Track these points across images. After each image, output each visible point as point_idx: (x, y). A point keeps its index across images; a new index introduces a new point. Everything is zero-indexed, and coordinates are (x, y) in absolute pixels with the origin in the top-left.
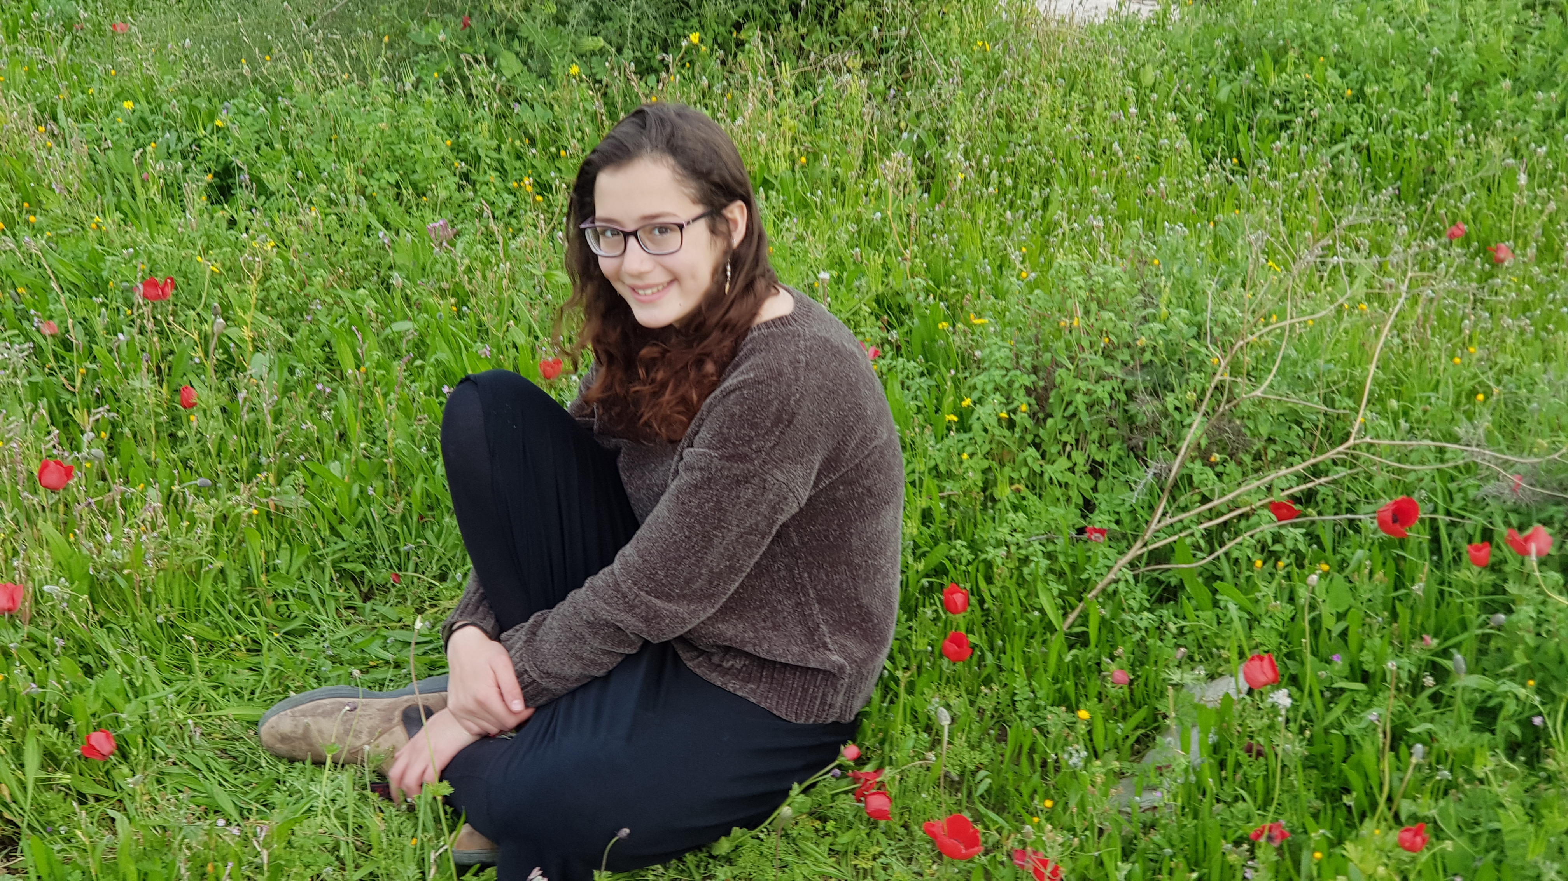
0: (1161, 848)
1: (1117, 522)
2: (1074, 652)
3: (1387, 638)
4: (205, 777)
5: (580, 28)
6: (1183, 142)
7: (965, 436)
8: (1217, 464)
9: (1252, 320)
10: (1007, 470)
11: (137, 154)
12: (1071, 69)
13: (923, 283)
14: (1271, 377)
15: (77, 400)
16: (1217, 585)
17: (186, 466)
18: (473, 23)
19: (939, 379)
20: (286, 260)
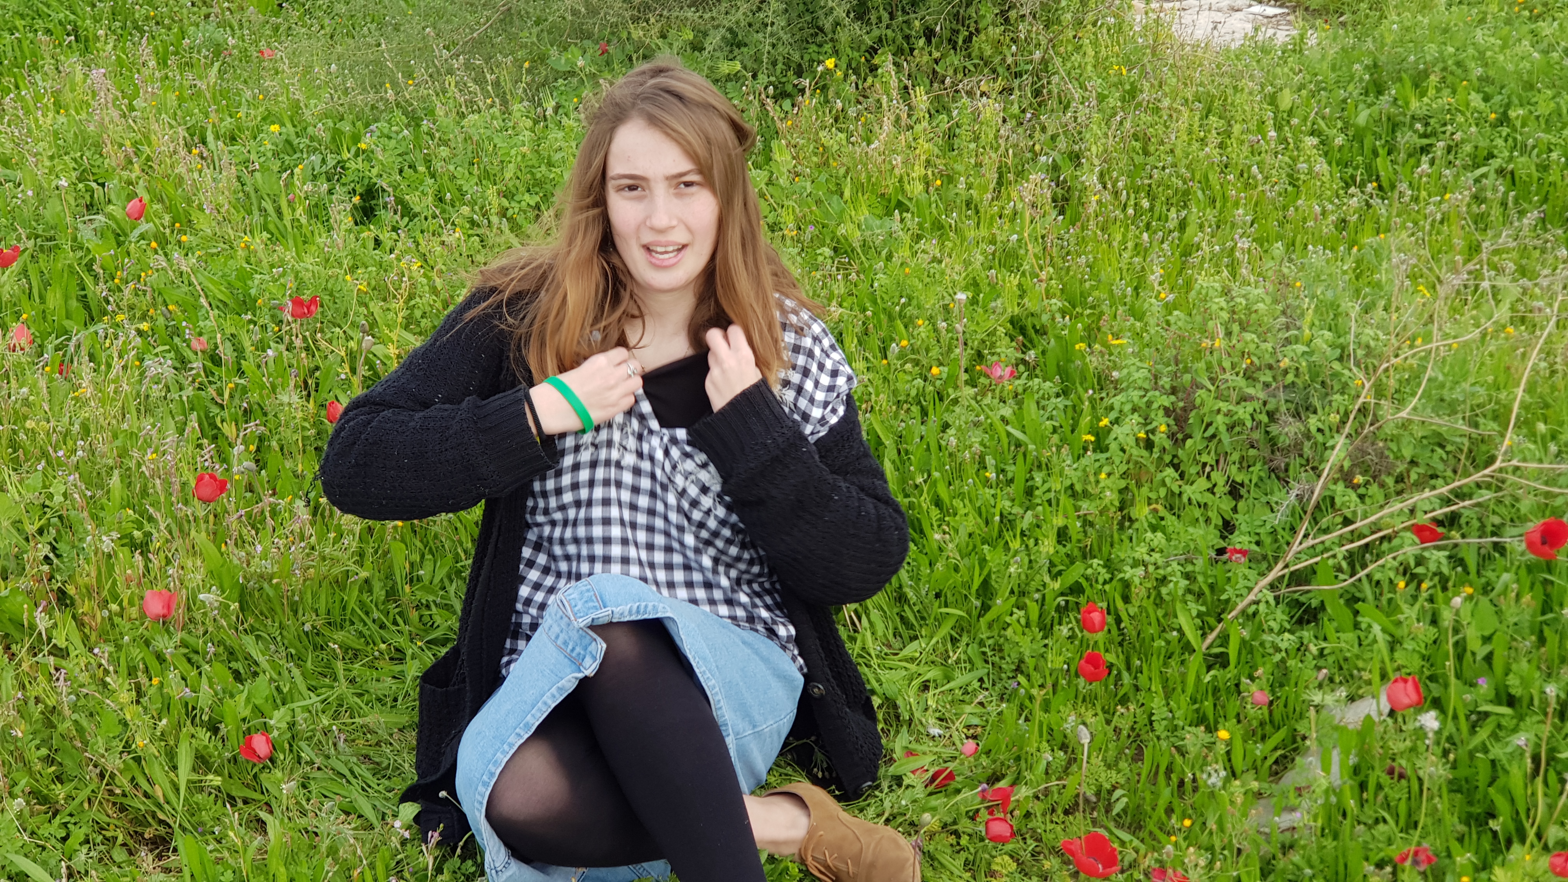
0: (1299, 868)
1: (1258, 543)
2: (1212, 673)
3: (1535, 663)
4: (348, 782)
5: (717, 54)
6: (1321, 166)
7: (1102, 456)
8: (1359, 486)
9: (1396, 344)
10: (1145, 490)
11: (285, 175)
12: (1208, 93)
13: (1059, 304)
14: (1415, 400)
15: (226, 414)
16: (1359, 606)
18: (611, 49)
19: (1076, 401)
20: (430, 280)
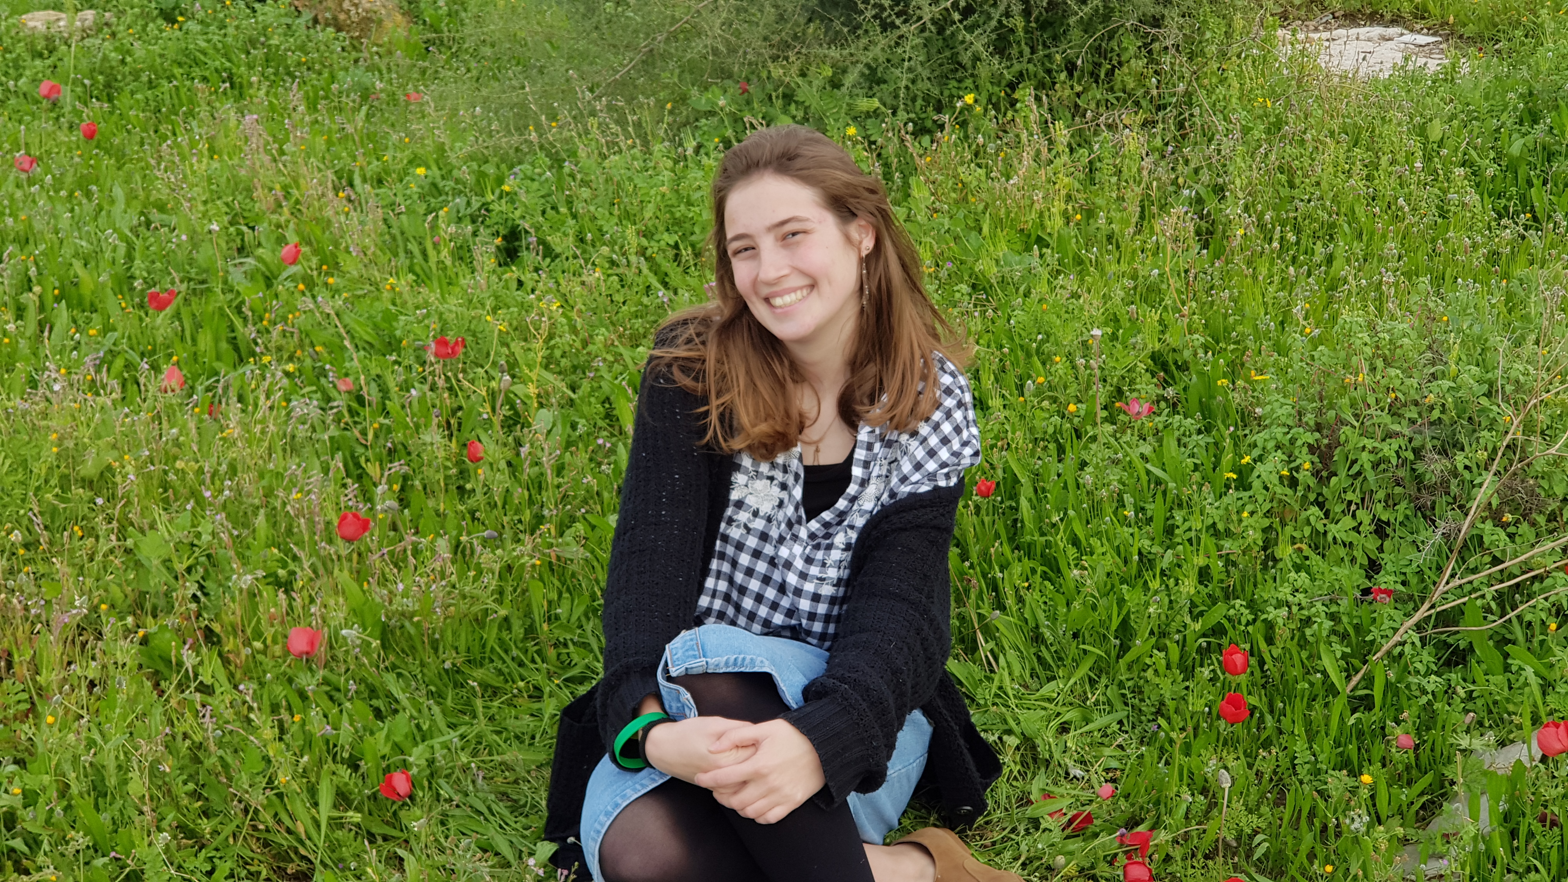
1: (1404, 583)
2: (1356, 715)
4: (486, 819)
5: (856, 91)
6: (1473, 197)
7: (1245, 495)
8: (1509, 524)
9: (1547, 378)
10: (1289, 529)
11: (430, 218)
12: (1355, 125)
13: (1202, 340)
15: (370, 453)
16: (1509, 648)
17: (474, 519)
18: (751, 89)
19: (1218, 437)
20: (569, 319)
